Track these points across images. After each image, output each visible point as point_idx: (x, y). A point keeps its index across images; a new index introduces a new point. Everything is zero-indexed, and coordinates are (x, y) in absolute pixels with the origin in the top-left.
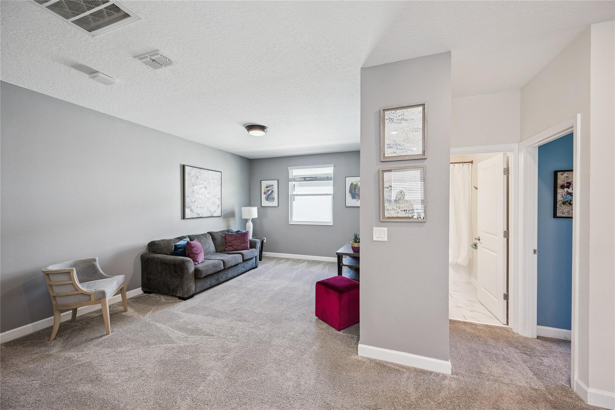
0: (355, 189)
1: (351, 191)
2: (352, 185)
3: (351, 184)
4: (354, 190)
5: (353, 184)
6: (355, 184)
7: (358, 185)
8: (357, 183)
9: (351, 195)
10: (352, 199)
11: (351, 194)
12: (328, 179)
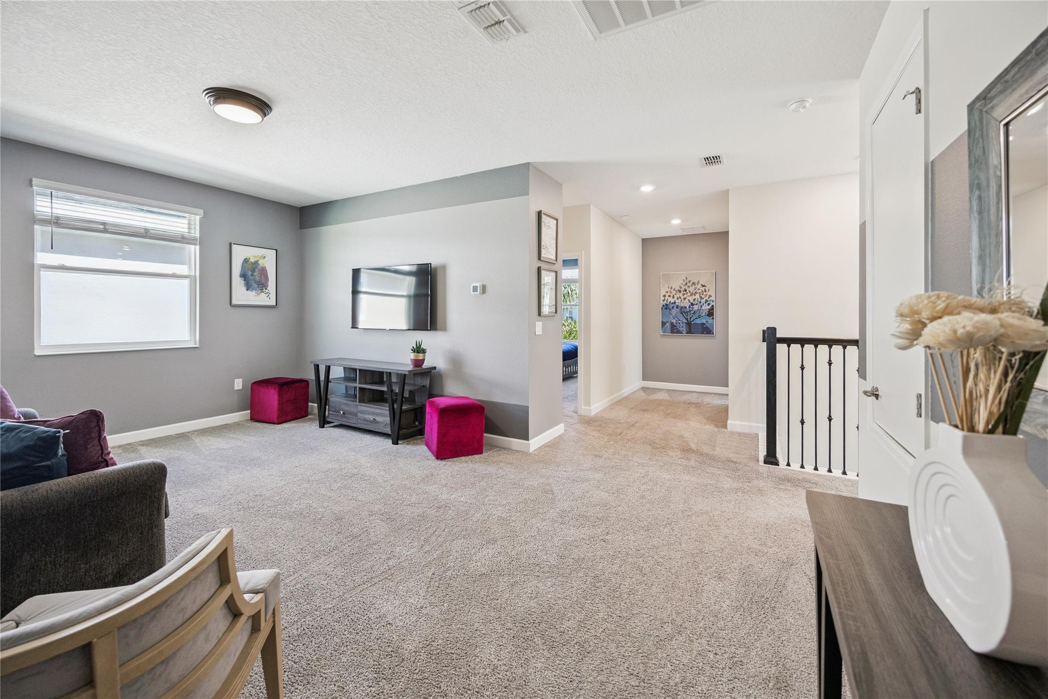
0: (253, 271)
1: (243, 276)
2: (246, 262)
3: (245, 259)
4: (250, 273)
5: (248, 261)
6: (252, 260)
7: (258, 264)
8: (258, 261)
9: (244, 282)
10: (247, 290)
11: (245, 280)
12: (183, 239)
